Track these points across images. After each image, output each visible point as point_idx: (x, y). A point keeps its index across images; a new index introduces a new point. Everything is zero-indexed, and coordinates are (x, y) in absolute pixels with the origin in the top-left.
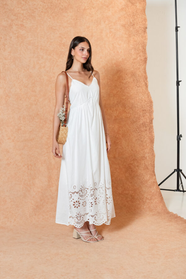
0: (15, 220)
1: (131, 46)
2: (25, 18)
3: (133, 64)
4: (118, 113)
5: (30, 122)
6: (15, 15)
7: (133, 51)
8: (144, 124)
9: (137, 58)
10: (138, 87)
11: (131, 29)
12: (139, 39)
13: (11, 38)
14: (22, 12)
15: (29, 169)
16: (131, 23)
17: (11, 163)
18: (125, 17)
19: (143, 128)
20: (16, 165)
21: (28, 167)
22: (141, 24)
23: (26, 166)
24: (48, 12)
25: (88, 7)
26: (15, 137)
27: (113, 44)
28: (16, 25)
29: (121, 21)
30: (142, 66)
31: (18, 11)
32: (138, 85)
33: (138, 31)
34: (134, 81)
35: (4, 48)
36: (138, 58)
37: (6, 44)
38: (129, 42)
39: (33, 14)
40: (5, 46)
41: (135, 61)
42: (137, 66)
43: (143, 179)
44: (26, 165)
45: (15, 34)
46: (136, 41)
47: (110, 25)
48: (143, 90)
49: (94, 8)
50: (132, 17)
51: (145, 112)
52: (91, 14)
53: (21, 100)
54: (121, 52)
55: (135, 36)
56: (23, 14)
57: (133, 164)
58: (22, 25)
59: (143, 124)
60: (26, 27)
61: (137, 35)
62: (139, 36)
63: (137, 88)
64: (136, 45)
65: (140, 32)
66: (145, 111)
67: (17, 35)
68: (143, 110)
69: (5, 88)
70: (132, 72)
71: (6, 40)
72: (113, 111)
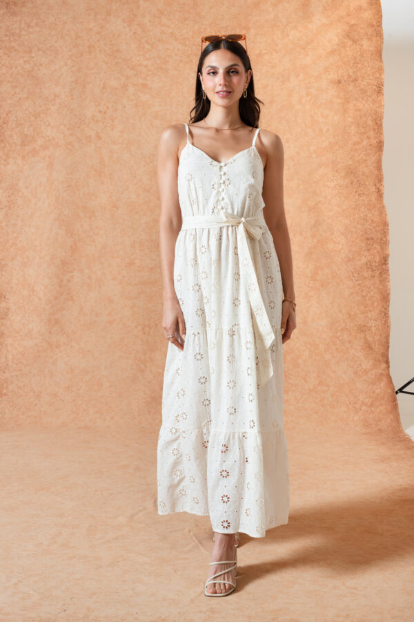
0: (112, 418)
1: (350, 119)
2: (150, 73)
3: (352, 153)
4: (315, 241)
5: (151, 252)
6: (132, 69)
7: (353, 128)
8: (369, 264)
9: (362, 141)
10: (359, 195)
11: (351, 88)
12: (366, 105)
13: (125, 107)
14: (145, 63)
15: (144, 333)
16: (349, 76)
17: (115, 320)
18: (338, 66)
19: (368, 271)
20: (124, 324)
21: (143, 329)
22: (372, 78)
23: (140, 328)
24: (192, 62)
25: (266, 49)
26: (124, 277)
27: (312, 117)
28: (135, 85)
29: (329, 74)
30: (371, 156)
31: (138, 61)
32: (360, 192)
33: (364, 92)
34: (352, 184)
35: (112, 125)
36: (365, 143)
37: (116, 118)
38: (344, 112)
39: (163, 66)
40: (113, 121)
41: (357, 147)
42: (361, 155)
43: (358, 367)
44: (139, 325)
45: (132, 100)
46: (360, 110)
47: (307, 82)
48: (370, 200)
49: (277, 52)
50: (352, 65)
51: (371, 241)
52: (271, 63)
53: (137, 213)
54: (328, 130)
55: (358, 100)
56: (146, 66)
57: (341, 338)
58: (144, 85)
59: (367, 264)
60: (151, 88)
61: (362, 98)
62: (367, 101)
63: (357, 197)
64: (361, 117)
65: (368, 94)
66: (372, 239)
67: (134, 102)
68: (368, 239)
69: (111, 193)
70: (350, 168)
71: (117, 110)
72: (305, 238)
